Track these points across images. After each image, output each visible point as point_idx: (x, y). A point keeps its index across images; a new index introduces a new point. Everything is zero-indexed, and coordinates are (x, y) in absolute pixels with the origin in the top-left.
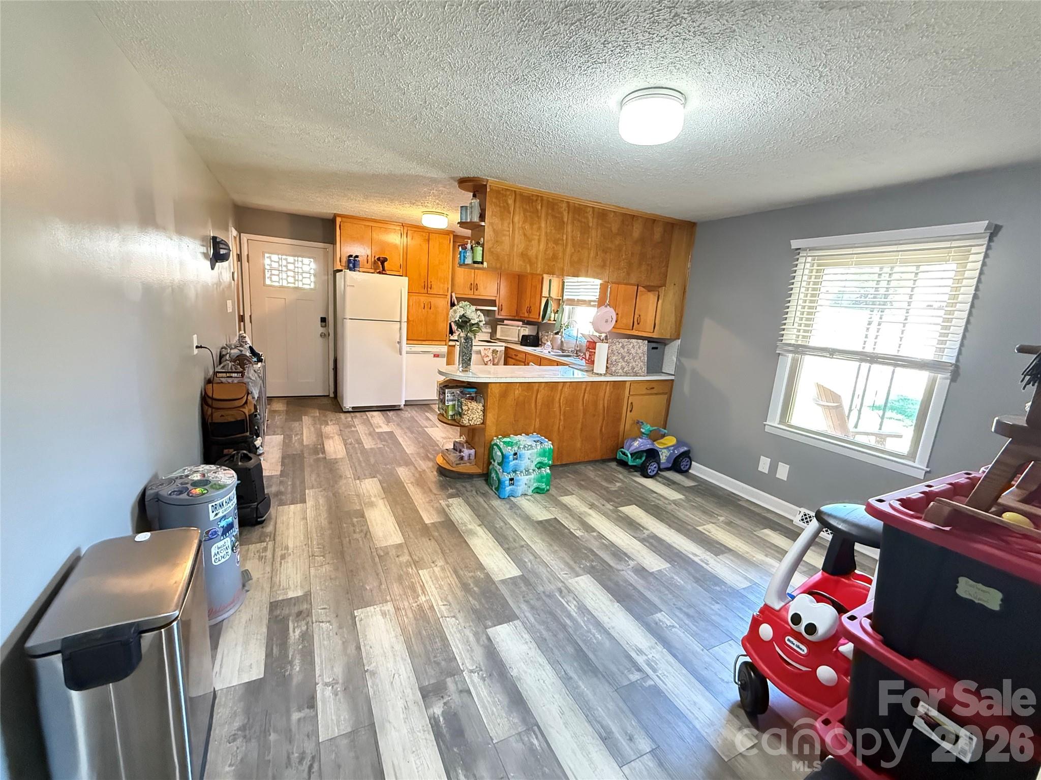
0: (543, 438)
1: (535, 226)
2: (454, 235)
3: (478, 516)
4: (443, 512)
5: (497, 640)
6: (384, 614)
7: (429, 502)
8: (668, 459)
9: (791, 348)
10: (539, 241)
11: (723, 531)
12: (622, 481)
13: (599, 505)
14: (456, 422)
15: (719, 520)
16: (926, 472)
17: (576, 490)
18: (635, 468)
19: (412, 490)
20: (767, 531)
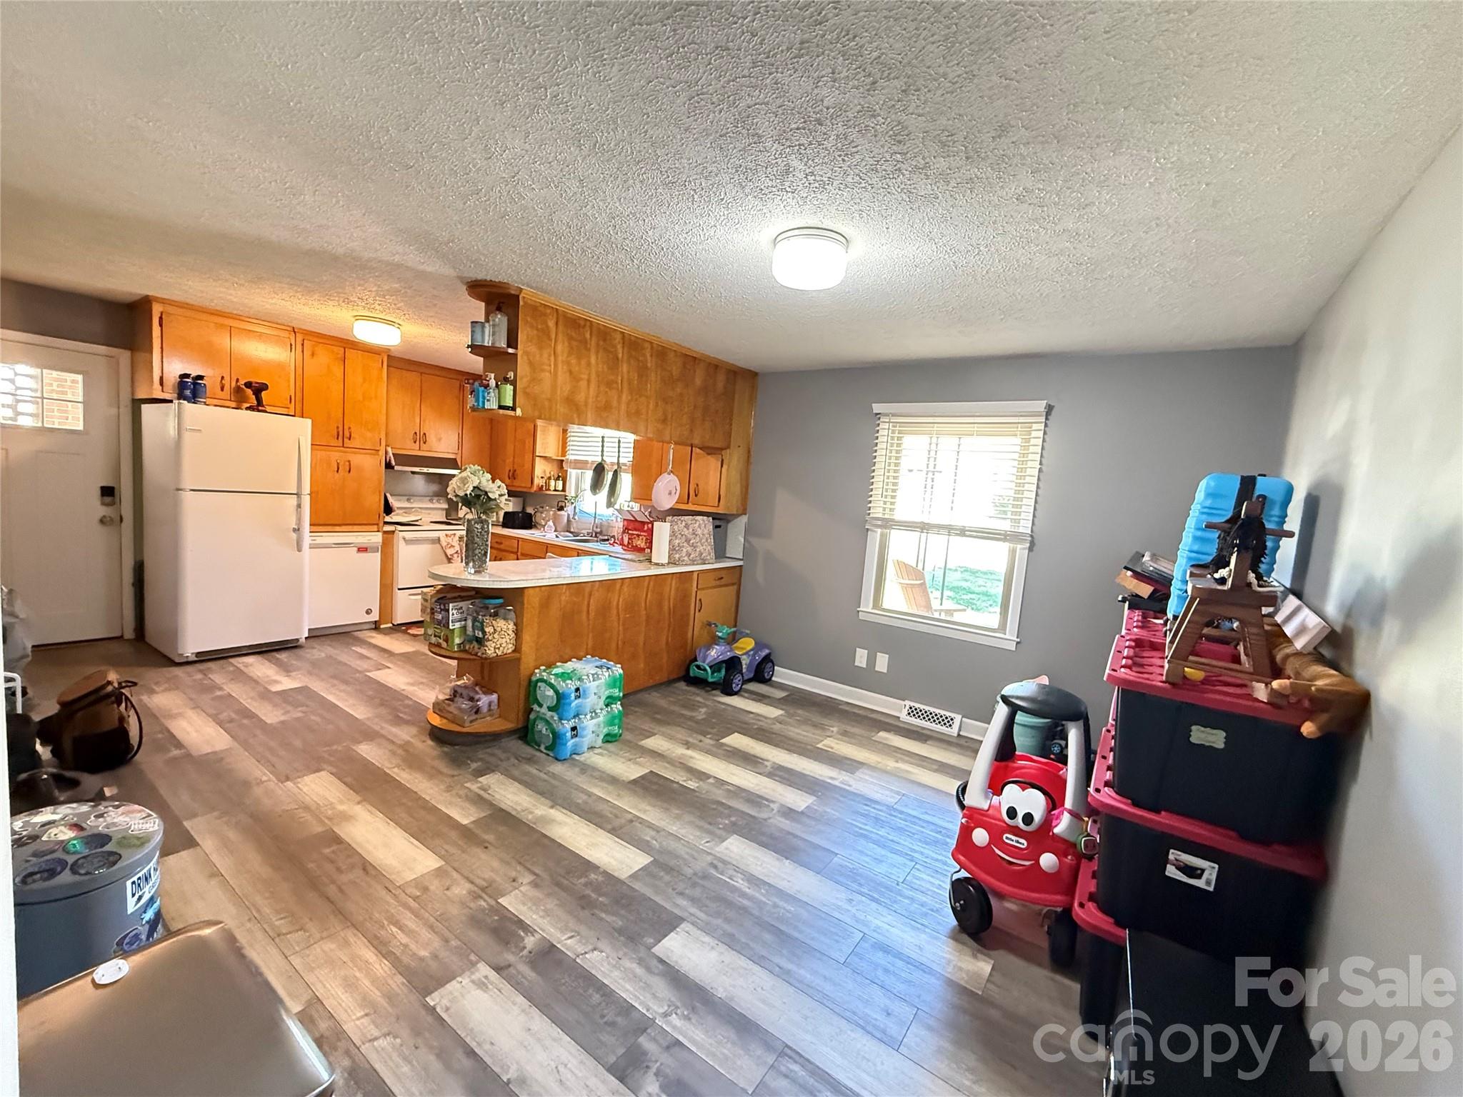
0: (605, 660)
1: (583, 362)
2: (388, 356)
3: (542, 794)
4: (479, 800)
5: (675, 959)
6: (482, 985)
7: (448, 791)
8: (749, 666)
9: (879, 523)
10: (589, 381)
11: (845, 744)
12: (706, 706)
13: (695, 741)
14: (471, 654)
15: (832, 732)
16: (1018, 643)
17: (657, 728)
18: (714, 686)
19: (404, 776)
20: (882, 734)
